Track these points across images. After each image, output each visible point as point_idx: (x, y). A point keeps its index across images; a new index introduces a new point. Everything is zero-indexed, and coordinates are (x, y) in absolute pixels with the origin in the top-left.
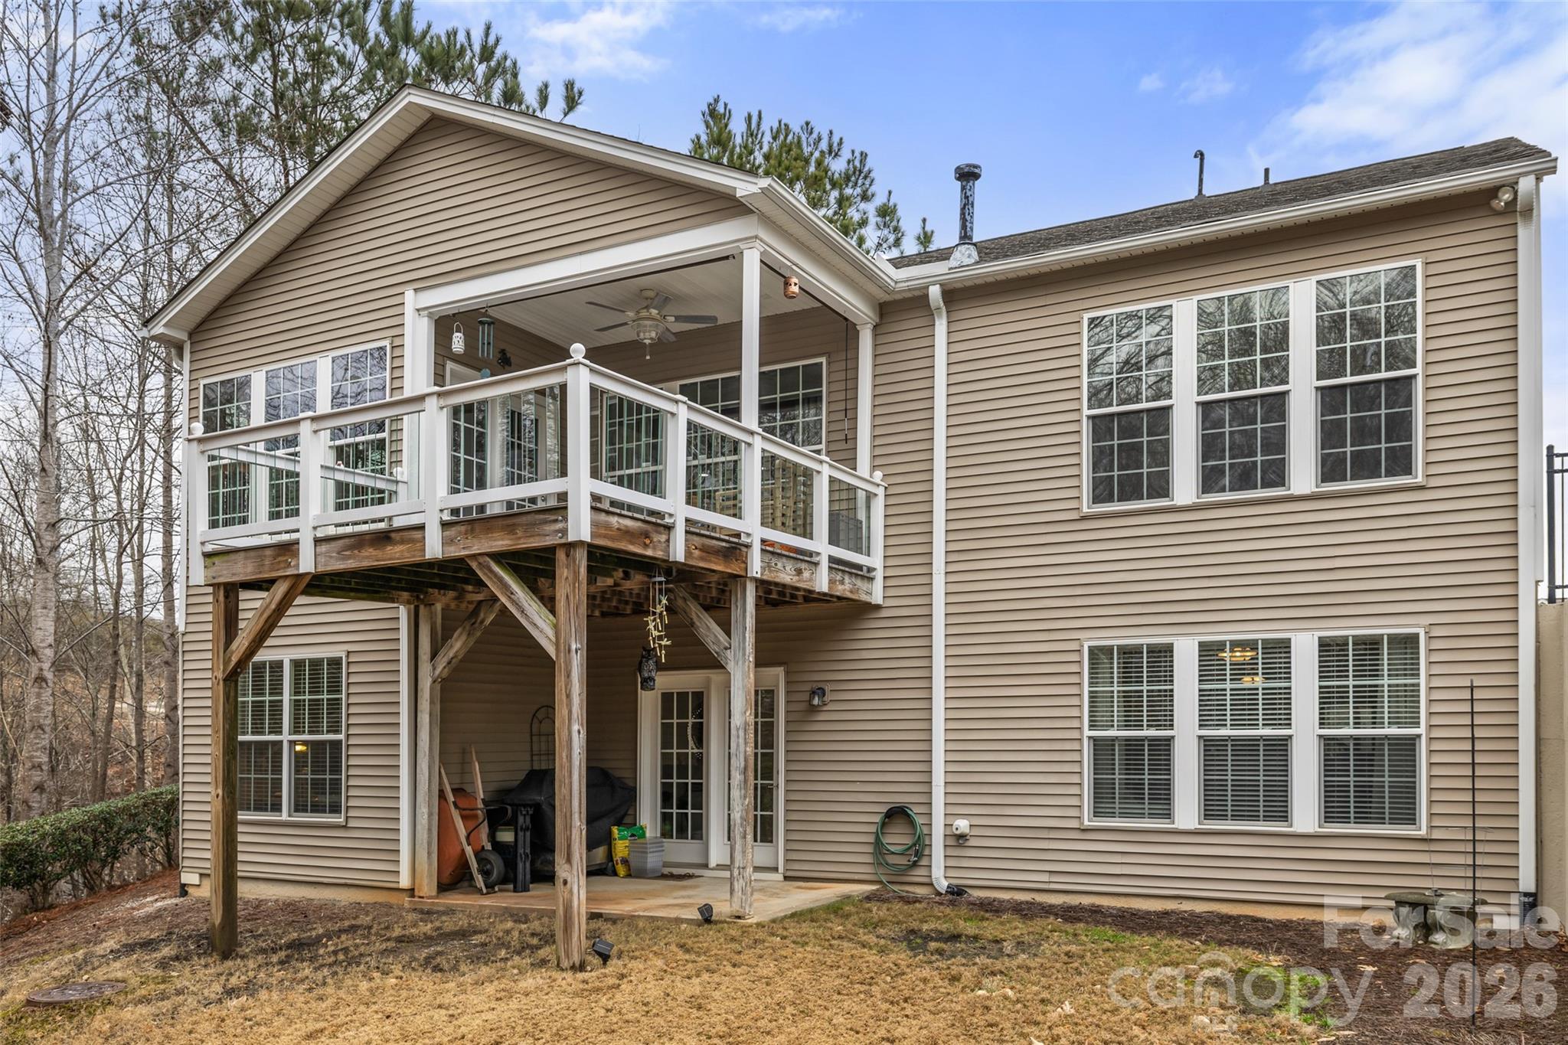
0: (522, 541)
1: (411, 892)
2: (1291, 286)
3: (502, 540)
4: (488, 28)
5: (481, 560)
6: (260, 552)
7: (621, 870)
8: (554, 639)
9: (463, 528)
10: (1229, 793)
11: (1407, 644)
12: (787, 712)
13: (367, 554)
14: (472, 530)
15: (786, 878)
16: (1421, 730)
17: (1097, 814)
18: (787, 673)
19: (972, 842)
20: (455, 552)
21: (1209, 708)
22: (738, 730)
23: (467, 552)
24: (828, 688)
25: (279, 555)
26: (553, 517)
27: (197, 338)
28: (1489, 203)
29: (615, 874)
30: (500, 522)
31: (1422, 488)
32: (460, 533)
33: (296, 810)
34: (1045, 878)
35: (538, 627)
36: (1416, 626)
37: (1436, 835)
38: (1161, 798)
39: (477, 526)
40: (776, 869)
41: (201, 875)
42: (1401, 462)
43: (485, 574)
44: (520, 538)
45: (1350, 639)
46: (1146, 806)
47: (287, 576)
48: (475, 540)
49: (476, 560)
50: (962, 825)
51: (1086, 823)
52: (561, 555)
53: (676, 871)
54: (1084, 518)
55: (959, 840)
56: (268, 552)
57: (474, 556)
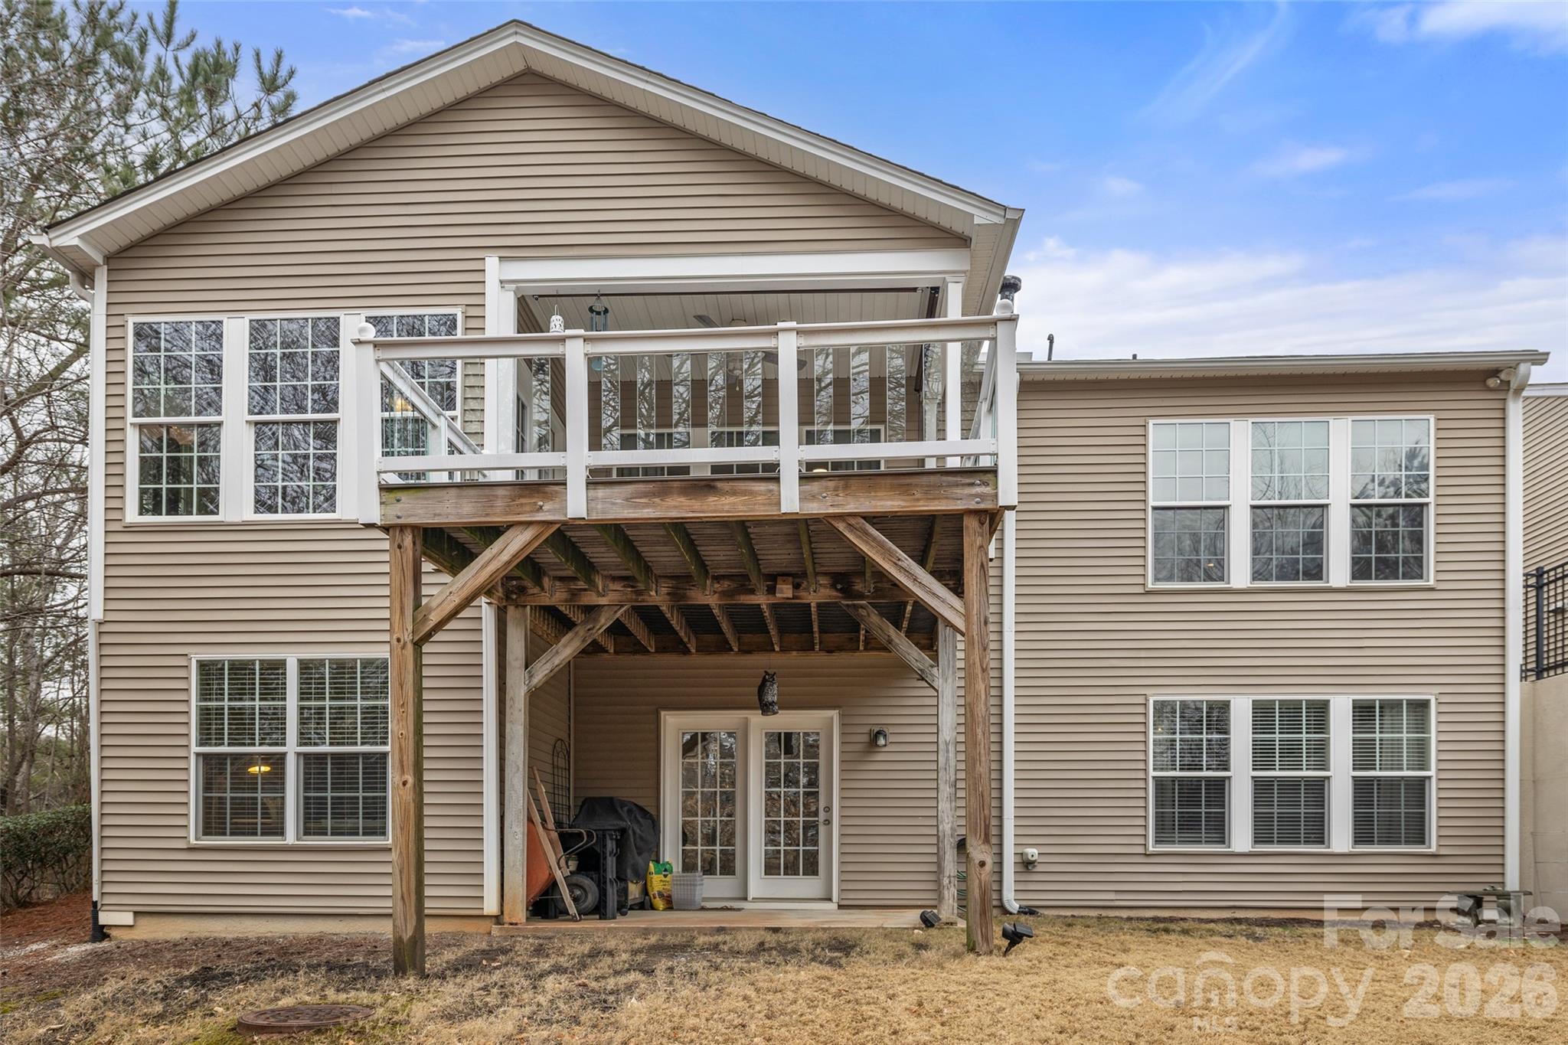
0: (921, 503)
1: (498, 919)
2: (1331, 421)
3: (892, 500)
4: (279, 57)
5: (852, 521)
6: (487, 491)
7: (660, 903)
8: (962, 610)
9: (831, 484)
10: (1276, 823)
11: (1420, 707)
12: (842, 752)
13: (674, 503)
14: (846, 487)
15: (840, 907)
16: (1432, 773)
17: (1157, 842)
18: (842, 716)
19: (1039, 868)
20: (815, 508)
21: (1262, 754)
22: (947, 744)
23: (831, 510)
24: (888, 730)
25: (521, 496)
26: (971, 481)
27: (116, 265)
28: (1485, 381)
29: (652, 908)
30: (889, 481)
31: (1432, 589)
32: (827, 489)
33: (305, 834)
34: (1112, 896)
35: (938, 597)
36: (1430, 695)
37: (1443, 851)
38: (1219, 829)
39: (852, 481)
40: (830, 900)
41: (136, 913)
42: (1415, 567)
43: (858, 537)
44: (918, 500)
45: (1377, 702)
46: (1203, 835)
47: (530, 523)
48: (849, 498)
49: (844, 521)
50: (1032, 852)
51: (1151, 849)
52: (971, 524)
53: (708, 905)
54: (1148, 593)
55: (1026, 865)
56: (501, 492)
57: (841, 517)
